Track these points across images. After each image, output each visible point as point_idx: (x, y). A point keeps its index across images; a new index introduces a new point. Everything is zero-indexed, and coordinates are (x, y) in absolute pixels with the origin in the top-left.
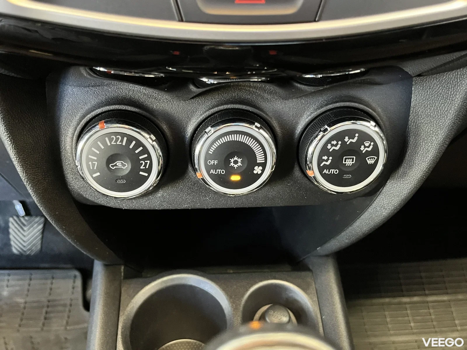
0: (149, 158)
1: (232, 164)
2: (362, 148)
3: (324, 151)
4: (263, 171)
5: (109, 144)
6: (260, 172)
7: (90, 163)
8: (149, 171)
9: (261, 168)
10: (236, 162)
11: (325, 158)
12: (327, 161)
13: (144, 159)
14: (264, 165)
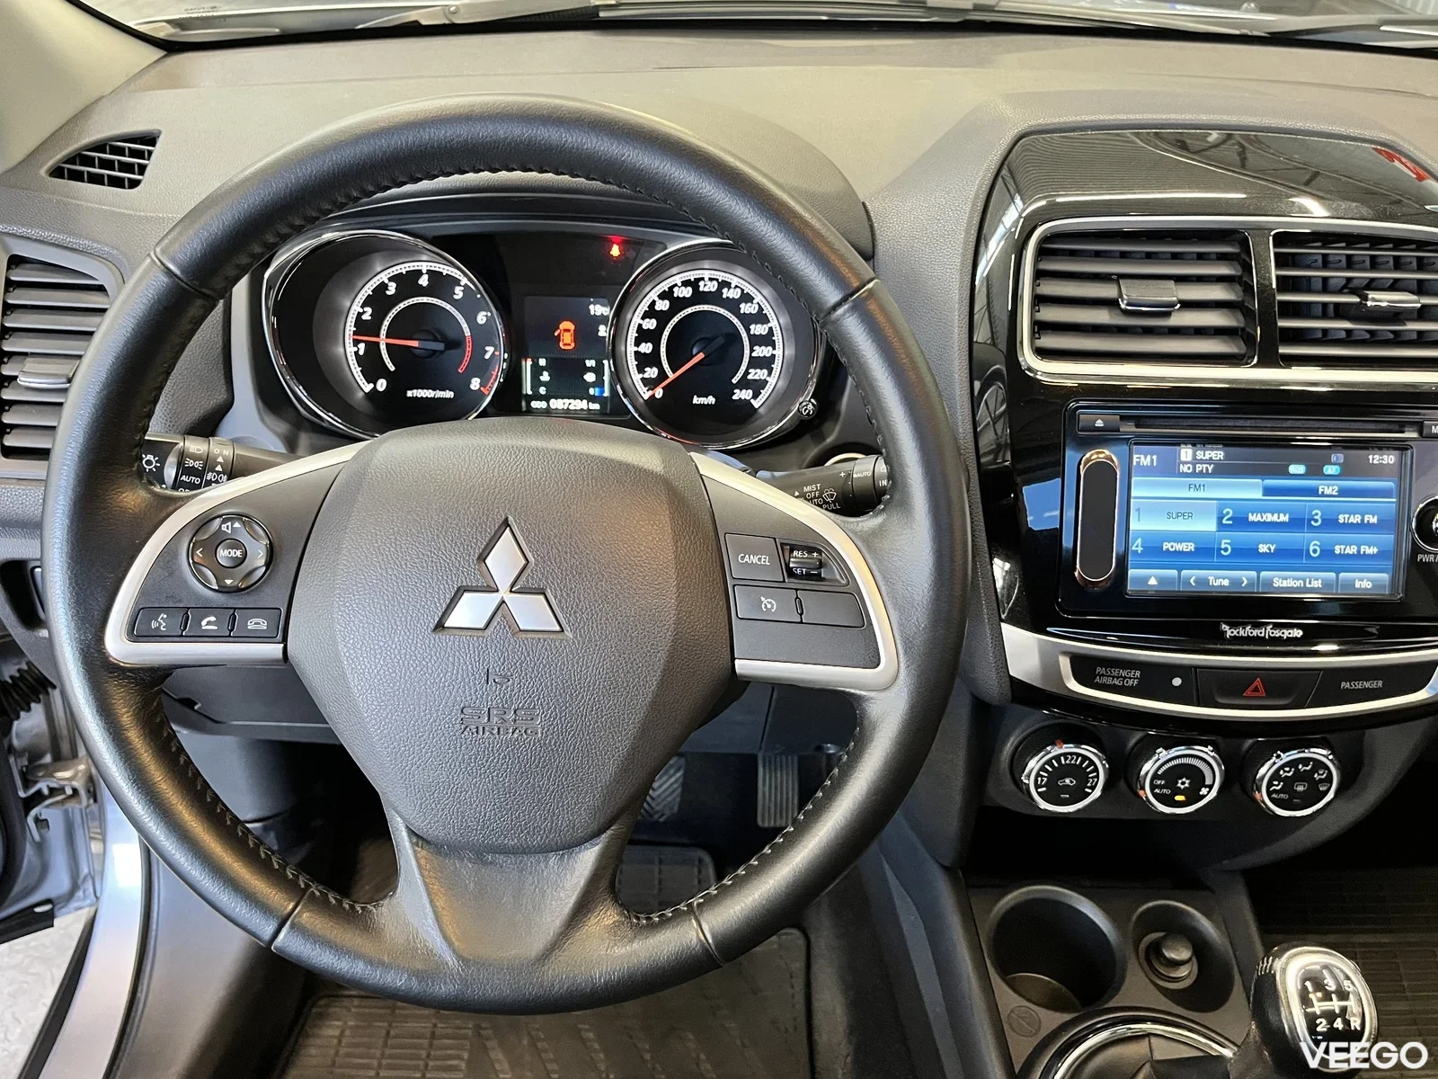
0: (1097, 777)
1: (1179, 785)
2: (1316, 776)
3: (1276, 776)
4: (1209, 792)
5: (1063, 762)
6: (1206, 793)
7: (1039, 779)
8: (1093, 788)
9: (1208, 789)
10: (1184, 783)
11: (1276, 783)
12: (1277, 785)
13: (1092, 778)
14: (1211, 787)
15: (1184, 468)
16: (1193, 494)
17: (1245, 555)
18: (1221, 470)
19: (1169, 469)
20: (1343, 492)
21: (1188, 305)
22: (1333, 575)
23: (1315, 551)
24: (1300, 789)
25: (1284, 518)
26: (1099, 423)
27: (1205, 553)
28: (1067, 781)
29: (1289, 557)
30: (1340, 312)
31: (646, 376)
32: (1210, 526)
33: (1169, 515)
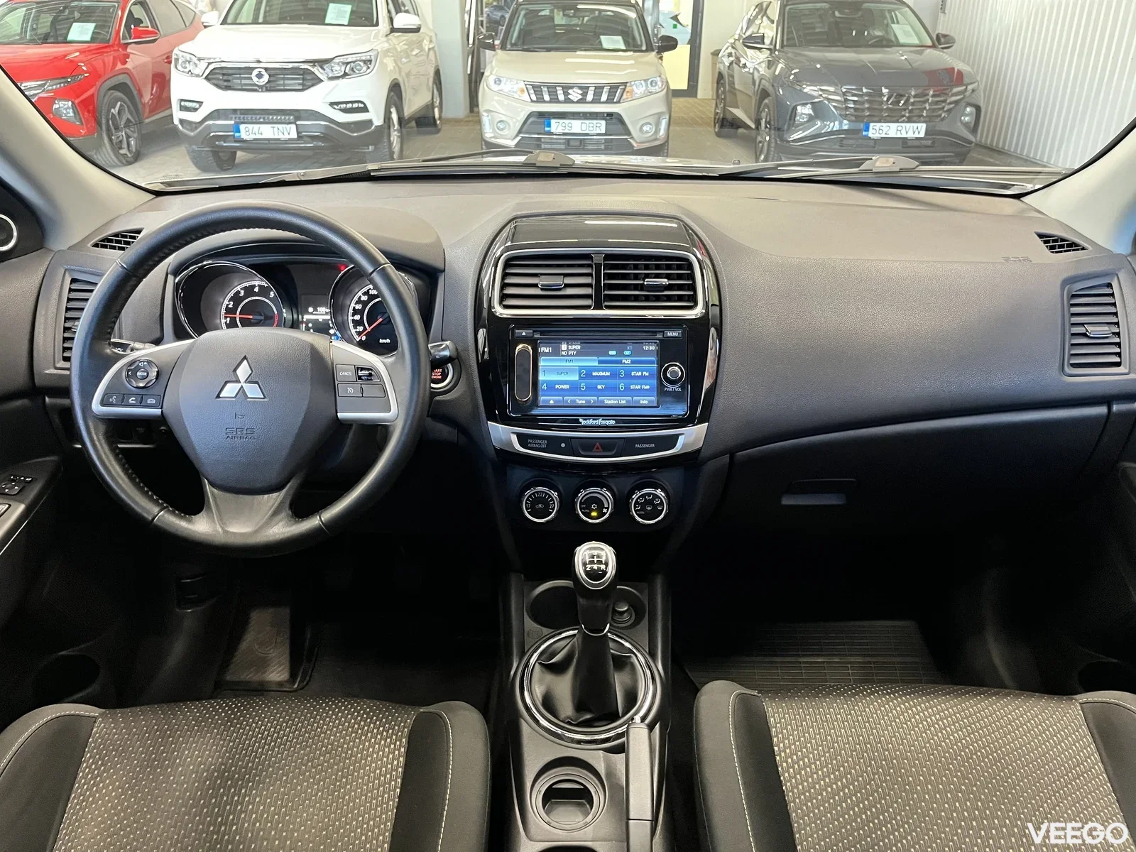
0: (554, 503)
1: (592, 507)
2: (655, 502)
3: (637, 502)
4: (608, 511)
5: (537, 496)
6: (606, 512)
7: (527, 505)
8: (553, 509)
9: (606, 510)
10: (594, 506)
11: (638, 506)
13: (551, 504)
14: (608, 508)
15: (563, 353)
16: (568, 364)
17: (591, 390)
18: (579, 353)
19: (557, 352)
20: (633, 362)
21: (567, 286)
22: (630, 398)
23: (622, 388)
24: (649, 508)
25: (608, 374)
26: (524, 334)
27: (574, 389)
28: (540, 506)
29: (611, 390)
30: (636, 287)
31: (358, 330)
32: (577, 378)
33: (558, 373)
